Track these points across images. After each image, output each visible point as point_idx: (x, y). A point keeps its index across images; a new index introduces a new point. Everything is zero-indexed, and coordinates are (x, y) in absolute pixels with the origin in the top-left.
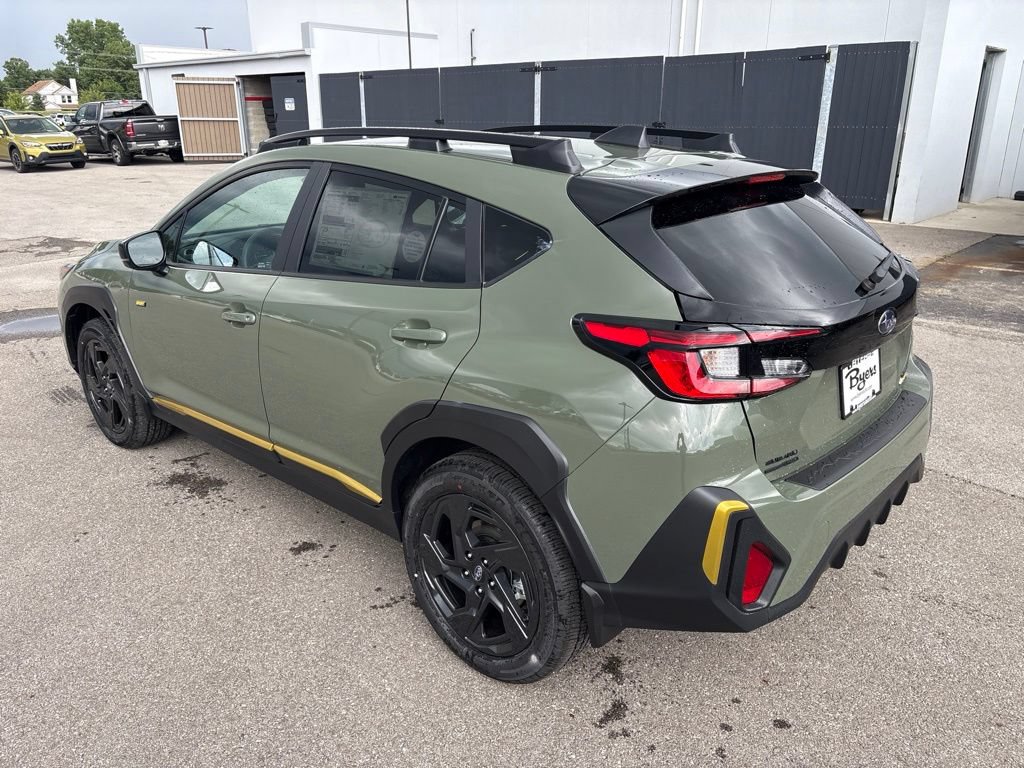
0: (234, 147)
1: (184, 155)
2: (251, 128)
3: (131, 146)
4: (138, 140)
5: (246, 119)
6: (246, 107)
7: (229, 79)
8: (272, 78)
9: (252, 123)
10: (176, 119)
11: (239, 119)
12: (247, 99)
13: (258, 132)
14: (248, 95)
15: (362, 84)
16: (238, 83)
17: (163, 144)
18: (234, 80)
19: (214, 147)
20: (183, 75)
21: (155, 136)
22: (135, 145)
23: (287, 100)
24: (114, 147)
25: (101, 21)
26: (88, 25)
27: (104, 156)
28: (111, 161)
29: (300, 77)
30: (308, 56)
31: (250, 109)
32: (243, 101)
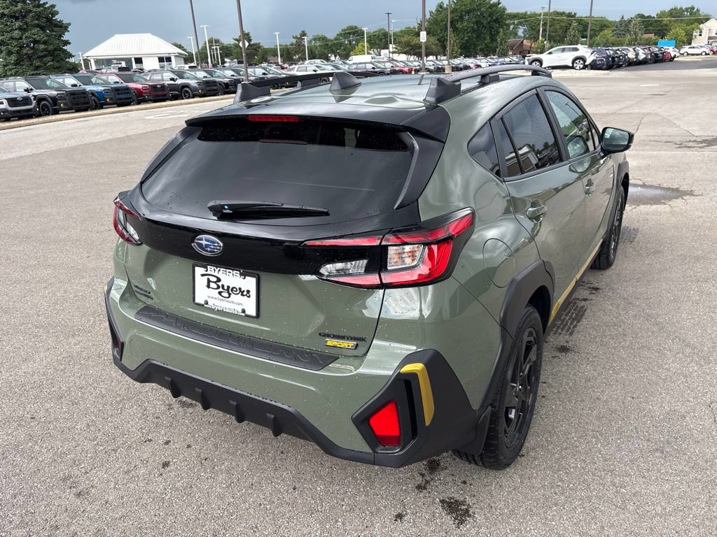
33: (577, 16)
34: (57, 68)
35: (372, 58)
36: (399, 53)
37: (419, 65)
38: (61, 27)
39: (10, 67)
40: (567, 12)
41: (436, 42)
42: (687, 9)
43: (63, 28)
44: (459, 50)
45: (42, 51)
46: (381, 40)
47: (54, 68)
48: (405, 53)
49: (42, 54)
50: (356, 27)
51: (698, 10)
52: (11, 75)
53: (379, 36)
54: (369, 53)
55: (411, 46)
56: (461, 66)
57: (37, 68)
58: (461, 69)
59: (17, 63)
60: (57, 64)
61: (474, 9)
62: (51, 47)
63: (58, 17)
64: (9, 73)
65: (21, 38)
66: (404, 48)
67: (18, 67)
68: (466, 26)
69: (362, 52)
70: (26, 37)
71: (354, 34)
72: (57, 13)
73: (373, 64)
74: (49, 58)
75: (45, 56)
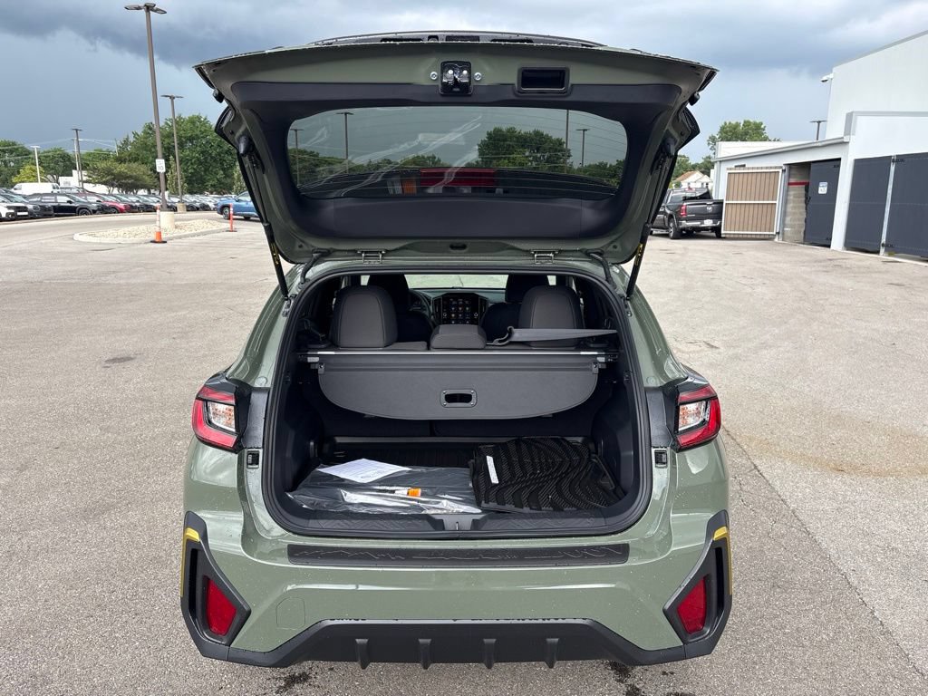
0: (768, 226)
1: (722, 232)
2: (789, 210)
3: (681, 224)
4: (688, 220)
5: (786, 202)
6: (788, 191)
7: (776, 168)
8: (812, 165)
9: (790, 206)
10: (722, 203)
11: (778, 202)
12: (789, 184)
13: (794, 213)
14: (792, 180)
15: (893, 168)
16: (784, 171)
17: (708, 223)
18: (781, 167)
19: (750, 226)
20: (744, 166)
21: (702, 216)
22: (685, 224)
23: (821, 184)
24: (671, 225)
25: (749, 122)
26: (737, 125)
27: (664, 232)
28: (666, 236)
29: (836, 163)
30: (848, 143)
31: (791, 193)
32: (786, 184)
33: (320, 156)
35: (54, 188)
36: (95, 183)
37: (138, 201)
40: (309, 150)
41: (150, 172)
42: (429, 158)
44: (186, 185)
46: (56, 163)
48: (105, 183)
50: (14, 144)
51: (439, 160)
53: (54, 157)
54: (43, 181)
55: (112, 174)
56: (198, 205)
58: (198, 209)
61: (197, 137)
66: (103, 176)
68: (188, 155)
69: (32, 178)
71: (11, 152)
73: (68, 196)
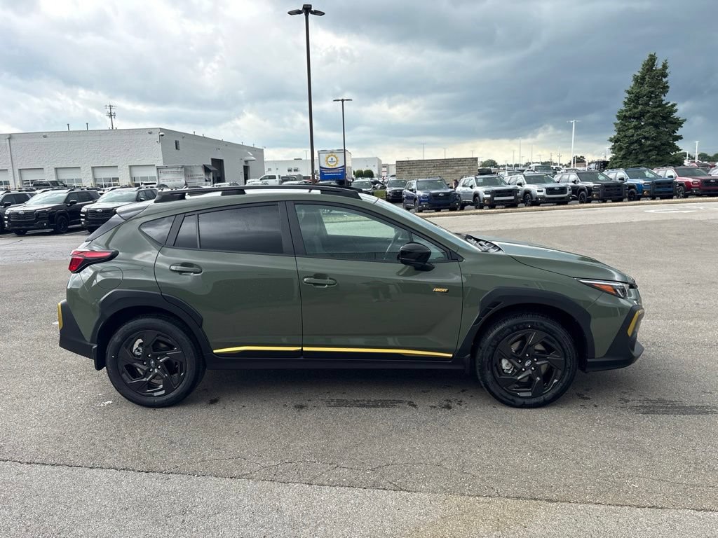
34: (659, 161)
38: (676, 123)
39: (618, 160)
43: (678, 123)
45: (648, 147)
47: (656, 161)
49: (648, 149)
52: (616, 168)
57: (641, 161)
59: (624, 157)
60: (660, 158)
62: (658, 143)
63: (675, 115)
64: (614, 166)
65: (633, 136)
67: (624, 160)
70: (637, 135)
72: (676, 111)
74: (654, 153)
75: (650, 151)
